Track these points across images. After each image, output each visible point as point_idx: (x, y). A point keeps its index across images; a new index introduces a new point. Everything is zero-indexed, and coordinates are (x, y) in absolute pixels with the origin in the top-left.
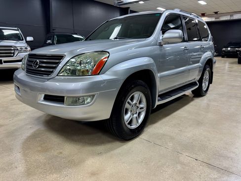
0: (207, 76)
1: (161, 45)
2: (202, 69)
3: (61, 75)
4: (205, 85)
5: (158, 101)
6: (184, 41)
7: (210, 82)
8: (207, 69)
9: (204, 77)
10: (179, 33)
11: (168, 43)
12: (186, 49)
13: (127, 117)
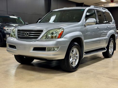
0: (112, 45)
1: (85, 26)
2: (108, 40)
3: (42, 38)
4: (111, 51)
5: (85, 55)
6: (97, 24)
7: (114, 49)
8: (112, 41)
9: (110, 46)
10: (94, 20)
11: (89, 25)
12: (98, 28)
13: (71, 60)
